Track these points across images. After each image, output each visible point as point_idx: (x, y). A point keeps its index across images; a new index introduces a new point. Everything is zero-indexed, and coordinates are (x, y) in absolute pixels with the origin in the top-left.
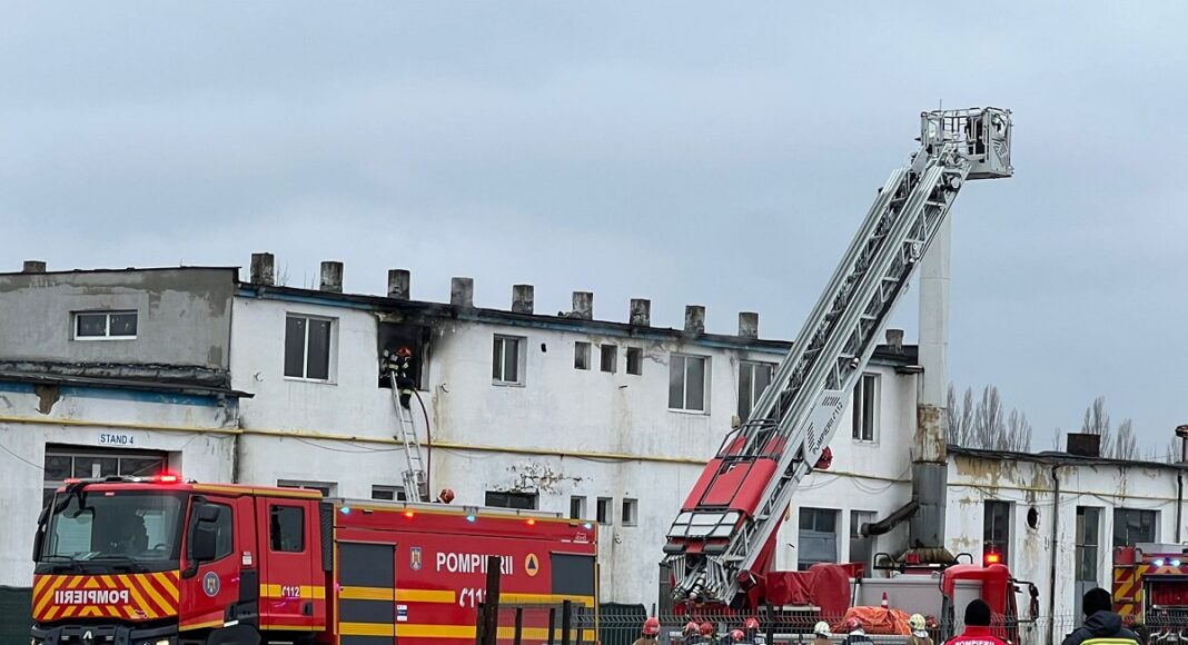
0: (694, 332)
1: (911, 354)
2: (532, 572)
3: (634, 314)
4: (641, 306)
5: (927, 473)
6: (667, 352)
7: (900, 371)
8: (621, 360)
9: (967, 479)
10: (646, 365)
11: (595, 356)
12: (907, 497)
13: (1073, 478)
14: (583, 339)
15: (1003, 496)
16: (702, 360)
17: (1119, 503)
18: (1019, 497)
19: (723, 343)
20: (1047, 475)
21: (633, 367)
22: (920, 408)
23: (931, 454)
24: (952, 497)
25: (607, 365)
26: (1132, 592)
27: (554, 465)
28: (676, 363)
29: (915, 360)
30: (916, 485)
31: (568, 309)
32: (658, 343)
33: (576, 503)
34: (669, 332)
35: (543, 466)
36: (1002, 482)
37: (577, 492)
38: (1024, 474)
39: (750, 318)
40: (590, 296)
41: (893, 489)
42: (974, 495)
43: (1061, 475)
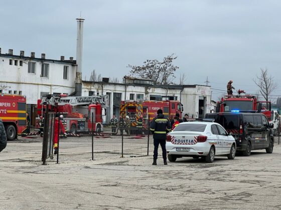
0: (32, 58)
1: (75, 62)
2: (14, 106)
3: (21, 54)
4: (22, 52)
5: (78, 86)
6: (27, 62)
7: (73, 65)
8: (19, 63)
9: (86, 87)
10: (24, 64)
11: (13, 62)
12: (74, 90)
13: (106, 87)
14: (11, 59)
15: (92, 90)
16: (34, 63)
17: (114, 92)
18: (95, 91)
19: (38, 60)
20: (101, 86)
21: (21, 65)
22: (77, 73)
23: (79, 82)
24: (83, 90)
25: (16, 64)
26: (124, 110)
27: (5, 84)
28: (29, 64)
29: (75, 63)
30: (76, 88)
31: (8, 53)
32: (26, 60)
33: (10, 92)
34: (28, 57)
35: (3, 84)
36: (92, 87)
37: (10, 90)
38: (96, 86)
39: (44, 55)
40: (12, 50)
41: (71, 89)
42: (87, 90)
43: (103, 86)
